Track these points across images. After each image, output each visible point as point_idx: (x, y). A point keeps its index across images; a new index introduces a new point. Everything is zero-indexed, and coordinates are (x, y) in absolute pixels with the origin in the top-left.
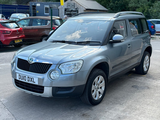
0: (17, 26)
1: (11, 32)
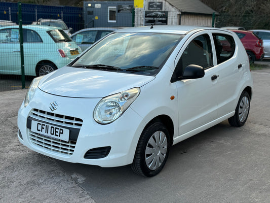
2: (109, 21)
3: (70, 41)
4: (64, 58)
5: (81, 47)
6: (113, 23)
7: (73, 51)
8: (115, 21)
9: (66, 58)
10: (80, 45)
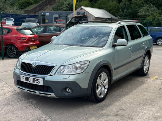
0: (32, 33)
1: (27, 39)
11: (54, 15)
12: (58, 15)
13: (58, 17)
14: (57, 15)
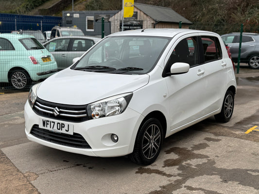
2: (87, 30)
3: (43, 48)
4: (35, 65)
5: (53, 55)
6: (91, 31)
7: (45, 58)
8: (93, 30)
9: (36, 65)
10: (53, 53)
11: (87, 17)
12: (93, 17)
13: (93, 19)
14: (91, 17)
